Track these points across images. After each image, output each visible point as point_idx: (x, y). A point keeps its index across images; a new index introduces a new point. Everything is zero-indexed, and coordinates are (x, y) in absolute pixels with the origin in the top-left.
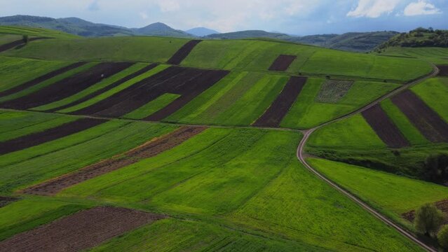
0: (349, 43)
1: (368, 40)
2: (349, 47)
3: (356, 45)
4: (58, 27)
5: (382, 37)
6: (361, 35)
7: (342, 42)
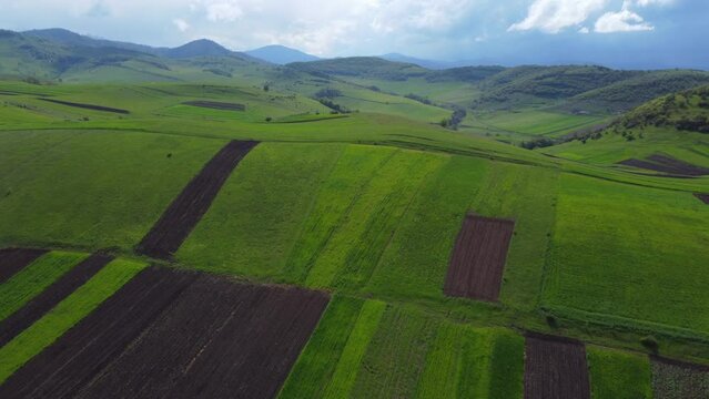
0: (528, 86)
1: (559, 82)
2: (527, 93)
3: (539, 89)
4: (23, 47)
5: (583, 75)
6: (547, 72)
7: (516, 82)
